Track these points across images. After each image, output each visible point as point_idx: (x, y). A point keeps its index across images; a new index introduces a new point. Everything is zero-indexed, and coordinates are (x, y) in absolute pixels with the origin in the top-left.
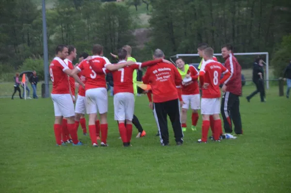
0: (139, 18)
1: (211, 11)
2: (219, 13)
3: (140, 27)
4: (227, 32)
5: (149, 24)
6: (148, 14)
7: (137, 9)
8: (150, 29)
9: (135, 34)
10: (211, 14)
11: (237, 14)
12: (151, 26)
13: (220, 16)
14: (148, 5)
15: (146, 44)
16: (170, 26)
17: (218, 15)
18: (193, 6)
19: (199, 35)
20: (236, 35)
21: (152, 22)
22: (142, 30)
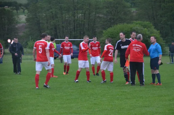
1: (62, 15)
2: (67, 16)
3: (20, 23)
4: (71, 28)
6: (25, 16)
7: (17, 13)
8: (27, 24)
9: (17, 27)
10: (62, 17)
11: (76, 17)
13: (67, 18)
14: (24, 10)
16: (38, 23)
18: (52, 12)
19: (56, 28)
20: (76, 29)
21: (27, 20)
22: (21, 25)
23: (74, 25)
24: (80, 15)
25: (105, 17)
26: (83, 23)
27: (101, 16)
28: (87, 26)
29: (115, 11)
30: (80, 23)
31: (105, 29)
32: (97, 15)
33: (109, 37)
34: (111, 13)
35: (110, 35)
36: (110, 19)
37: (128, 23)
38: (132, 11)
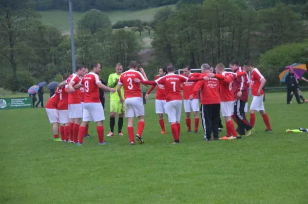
0: (142, 42)
1: (201, 35)
2: (207, 36)
3: (144, 49)
4: (214, 52)
5: (151, 46)
6: (151, 38)
7: (141, 34)
8: (153, 49)
9: (140, 54)
10: (202, 37)
11: (221, 37)
12: (153, 48)
13: (208, 39)
14: (149, 31)
15: (150, 62)
16: (169, 47)
17: (207, 38)
18: (187, 31)
19: (192, 54)
20: (221, 54)
21: (154, 44)
22: (146, 51)
23: (219, 49)
24: (227, 33)
25: (264, 35)
26: (231, 44)
27: (257, 33)
28: (236, 49)
29: (278, 26)
30: (227, 44)
31: (263, 52)
32: (252, 33)
33: (269, 63)
34: (273, 29)
35: (270, 61)
36: (271, 37)
37: (297, 42)
38: (304, 25)
